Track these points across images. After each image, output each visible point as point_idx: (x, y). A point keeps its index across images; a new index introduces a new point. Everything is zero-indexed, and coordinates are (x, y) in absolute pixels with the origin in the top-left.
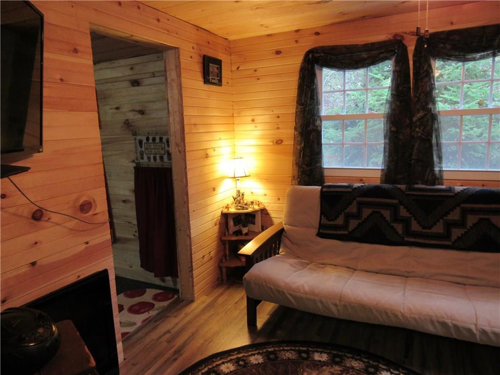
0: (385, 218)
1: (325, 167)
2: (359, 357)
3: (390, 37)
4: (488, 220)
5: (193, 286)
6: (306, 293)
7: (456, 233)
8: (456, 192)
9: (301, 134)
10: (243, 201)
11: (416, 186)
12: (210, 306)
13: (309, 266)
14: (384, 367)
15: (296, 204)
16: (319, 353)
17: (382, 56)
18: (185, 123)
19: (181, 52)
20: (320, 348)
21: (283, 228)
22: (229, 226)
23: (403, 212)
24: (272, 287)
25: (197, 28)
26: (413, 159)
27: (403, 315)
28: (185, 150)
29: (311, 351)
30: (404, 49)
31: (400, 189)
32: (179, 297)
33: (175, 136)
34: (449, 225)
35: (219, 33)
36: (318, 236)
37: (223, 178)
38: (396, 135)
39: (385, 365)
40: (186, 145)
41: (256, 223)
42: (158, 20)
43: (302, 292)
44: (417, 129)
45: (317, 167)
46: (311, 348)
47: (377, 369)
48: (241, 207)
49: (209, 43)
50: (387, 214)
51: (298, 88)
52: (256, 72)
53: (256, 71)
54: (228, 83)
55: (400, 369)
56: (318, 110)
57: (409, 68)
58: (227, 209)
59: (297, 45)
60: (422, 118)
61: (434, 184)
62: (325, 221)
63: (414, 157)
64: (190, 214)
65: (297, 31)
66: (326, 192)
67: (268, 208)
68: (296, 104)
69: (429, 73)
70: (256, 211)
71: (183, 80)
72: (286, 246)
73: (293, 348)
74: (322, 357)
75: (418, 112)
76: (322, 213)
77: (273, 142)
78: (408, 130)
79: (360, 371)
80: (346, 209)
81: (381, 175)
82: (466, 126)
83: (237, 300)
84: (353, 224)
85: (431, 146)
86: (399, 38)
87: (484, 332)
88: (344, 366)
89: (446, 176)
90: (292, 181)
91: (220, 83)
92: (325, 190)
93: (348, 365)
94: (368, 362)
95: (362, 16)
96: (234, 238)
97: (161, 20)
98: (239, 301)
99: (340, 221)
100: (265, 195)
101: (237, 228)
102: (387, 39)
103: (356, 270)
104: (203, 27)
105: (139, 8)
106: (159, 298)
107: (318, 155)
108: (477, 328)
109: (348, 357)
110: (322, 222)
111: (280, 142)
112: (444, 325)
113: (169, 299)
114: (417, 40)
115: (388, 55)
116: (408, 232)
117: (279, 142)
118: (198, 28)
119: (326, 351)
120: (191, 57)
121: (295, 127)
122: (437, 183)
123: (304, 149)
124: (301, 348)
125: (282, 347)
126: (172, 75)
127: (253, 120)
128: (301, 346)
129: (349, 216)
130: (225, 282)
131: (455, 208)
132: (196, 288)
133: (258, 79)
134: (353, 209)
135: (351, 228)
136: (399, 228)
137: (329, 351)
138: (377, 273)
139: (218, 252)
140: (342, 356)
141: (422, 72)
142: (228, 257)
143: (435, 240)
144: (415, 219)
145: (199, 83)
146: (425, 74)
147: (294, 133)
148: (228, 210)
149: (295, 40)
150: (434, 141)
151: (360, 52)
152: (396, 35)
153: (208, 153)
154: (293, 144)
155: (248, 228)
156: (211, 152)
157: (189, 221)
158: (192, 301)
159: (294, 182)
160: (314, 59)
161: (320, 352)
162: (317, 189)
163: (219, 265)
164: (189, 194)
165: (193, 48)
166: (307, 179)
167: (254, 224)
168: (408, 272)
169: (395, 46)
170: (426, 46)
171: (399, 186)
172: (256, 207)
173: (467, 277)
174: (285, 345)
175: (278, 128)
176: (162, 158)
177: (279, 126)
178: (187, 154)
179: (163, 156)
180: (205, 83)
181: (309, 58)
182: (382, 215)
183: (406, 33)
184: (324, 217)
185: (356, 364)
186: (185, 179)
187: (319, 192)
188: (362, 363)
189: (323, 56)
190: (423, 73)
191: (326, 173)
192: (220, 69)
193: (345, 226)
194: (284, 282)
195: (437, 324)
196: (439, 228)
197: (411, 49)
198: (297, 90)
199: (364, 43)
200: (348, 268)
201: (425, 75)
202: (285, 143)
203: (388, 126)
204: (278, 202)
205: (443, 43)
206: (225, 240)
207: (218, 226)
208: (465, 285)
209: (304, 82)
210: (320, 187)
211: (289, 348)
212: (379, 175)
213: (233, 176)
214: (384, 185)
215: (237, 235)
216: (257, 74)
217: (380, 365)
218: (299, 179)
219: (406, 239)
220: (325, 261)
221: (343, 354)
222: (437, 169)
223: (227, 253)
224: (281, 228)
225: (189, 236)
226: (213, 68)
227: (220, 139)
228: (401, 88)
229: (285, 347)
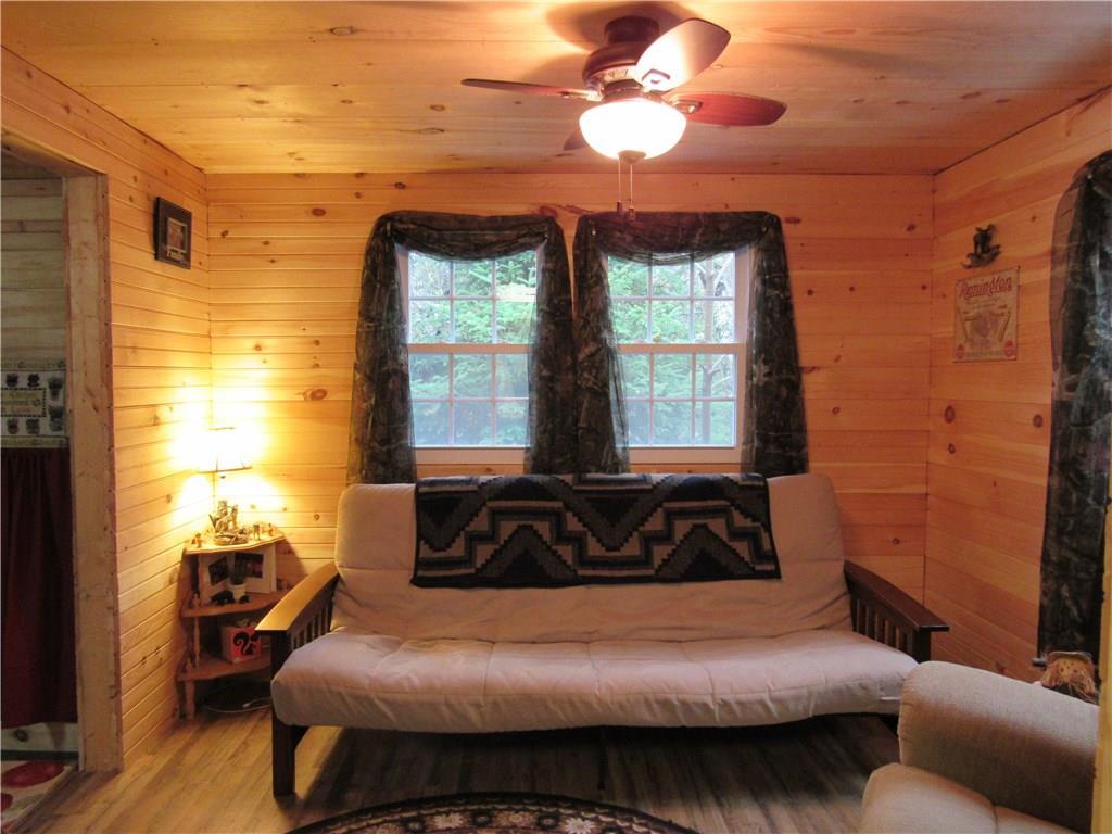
0: (540, 537)
1: (417, 446)
2: (520, 806)
3: (534, 209)
4: (705, 526)
5: (120, 732)
6: (415, 691)
7: (660, 553)
8: (654, 483)
9: (369, 378)
10: (235, 523)
11: (589, 476)
12: (170, 772)
13: (403, 646)
14: (570, 812)
15: (362, 523)
16: (444, 816)
17: (521, 241)
18: (114, 343)
19: (111, 185)
20: (443, 806)
21: (338, 576)
22: (200, 586)
23: (573, 524)
24: (342, 690)
25: (144, 137)
26: (581, 428)
27: (600, 701)
28: (111, 404)
29: (427, 815)
30: (559, 233)
31: (563, 481)
32: (77, 767)
33: (86, 374)
34: (648, 541)
35: (188, 155)
36: (415, 585)
37: (187, 474)
38: (550, 385)
39: (569, 808)
40: (115, 392)
41: (264, 575)
42: (68, 109)
43: (407, 689)
44: (586, 375)
45: (401, 446)
46: (425, 810)
47: (557, 817)
48: (232, 537)
49: (166, 172)
50: (544, 528)
51: (362, 287)
52: (268, 246)
53: (266, 243)
54: (200, 263)
55: (597, 809)
56: (403, 333)
57: (567, 265)
58: (196, 545)
59: (361, 203)
60: (592, 355)
61: (617, 472)
62: (426, 552)
63: (582, 424)
64: (118, 555)
65: (360, 175)
66: (426, 494)
67: (290, 539)
68: (357, 318)
69: (600, 279)
70: (265, 547)
71: (114, 248)
72: (345, 613)
73: (387, 818)
74: (450, 821)
75: (587, 346)
76: (420, 536)
77: (304, 394)
78: (570, 376)
79: (529, 828)
80: (467, 524)
81: (526, 459)
82: (642, 377)
83: (232, 751)
84: (484, 552)
85: (608, 404)
86: (549, 214)
87: (725, 704)
88: (497, 827)
89: (633, 458)
90: (348, 475)
91: (185, 262)
92: (423, 489)
93: (504, 823)
94: (540, 811)
95: (487, 166)
96: (215, 611)
97: (73, 109)
98: (237, 751)
99: (458, 549)
100: (285, 510)
101: (218, 589)
102: (529, 213)
103: (494, 643)
104: (157, 139)
105: (29, 75)
106: (20, 779)
107: (403, 422)
108: (714, 700)
109: (501, 811)
110: (421, 556)
111: (319, 395)
112: (666, 704)
113: (49, 778)
114: (579, 221)
115: (533, 240)
116: (583, 559)
117: (317, 395)
118: (147, 138)
119: (456, 809)
120: (131, 199)
121: (356, 364)
122: (620, 470)
123: (375, 408)
124: (405, 815)
125: (365, 820)
126: (83, 232)
127: (258, 348)
128: (403, 811)
129: (474, 539)
130: (191, 717)
131: (654, 510)
132: (127, 737)
133: (273, 261)
134: (481, 523)
135: (479, 562)
136: (567, 552)
137: (462, 808)
138: (534, 642)
139: (174, 649)
140: (489, 810)
141: (589, 274)
142: (197, 658)
143: (629, 569)
144: (593, 535)
145: (145, 257)
146: (595, 279)
147: (354, 376)
148: (199, 546)
149: (355, 191)
150: (613, 396)
151: (483, 230)
152: (543, 208)
153: (158, 414)
154: (350, 399)
155: (247, 587)
156: (163, 413)
157: (114, 573)
158: (117, 772)
159: (353, 478)
160: (395, 233)
161: (444, 813)
162: (406, 489)
163: (176, 677)
164: (118, 508)
165: (135, 179)
166: (381, 470)
167: (259, 575)
168: (590, 633)
169: (543, 227)
170: (594, 233)
171: (561, 477)
172: (266, 538)
173: (682, 628)
174: (370, 816)
175: (317, 366)
176: (33, 425)
177: (317, 362)
178: (115, 413)
179: (37, 421)
180: (156, 258)
181: (385, 231)
182: (536, 532)
183: (560, 206)
184: (425, 543)
185: (518, 819)
186: (107, 473)
187: (413, 494)
188: (527, 814)
189: (413, 229)
190: (592, 277)
191: (419, 459)
192: (187, 232)
193: (469, 559)
194: (369, 677)
195: (655, 705)
196: (632, 548)
197: (570, 235)
198: (359, 290)
199: (488, 215)
200: (479, 640)
201: (592, 282)
202: (331, 397)
203: (535, 367)
204: (315, 523)
205: (620, 231)
206: (192, 619)
207: (175, 585)
208: (680, 642)
209: (376, 276)
210: (413, 486)
211: (380, 820)
212: (520, 459)
213: (214, 469)
214: (535, 476)
215: (221, 603)
216: (269, 250)
217: (562, 811)
218: (364, 472)
219: (581, 572)
220: (434, 633)
221: (489, 807)
222: (619, 446)
223: (197, 648)
224: (335, 574)
225: (114, 610)
226: (174, 225)
227: (184, 385)
228: (556, 301)
229: (371, 819)
